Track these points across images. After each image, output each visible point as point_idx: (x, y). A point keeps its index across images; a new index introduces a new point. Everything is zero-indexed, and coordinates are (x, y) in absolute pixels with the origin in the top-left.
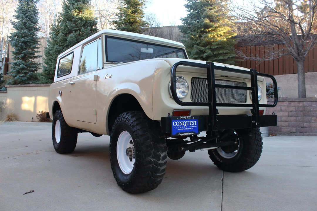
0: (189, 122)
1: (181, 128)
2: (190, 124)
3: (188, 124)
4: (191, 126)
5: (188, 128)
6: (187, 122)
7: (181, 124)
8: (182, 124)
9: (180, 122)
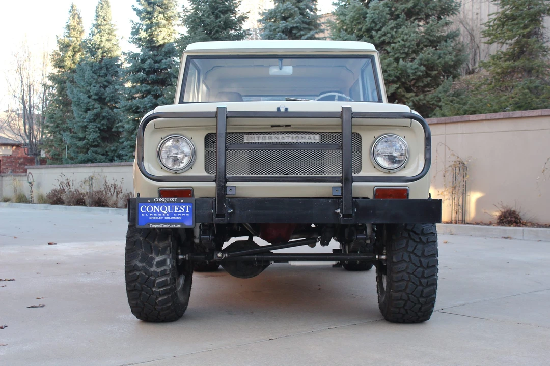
0: (174, 207)
1: (155, 216)
2: (174, 210)
3: (171, 210)
4: (177, 213)
5: (170, 216)
6: (169, 207)
7: (156, 210)
8: (158, 211)
9: (155, 207)
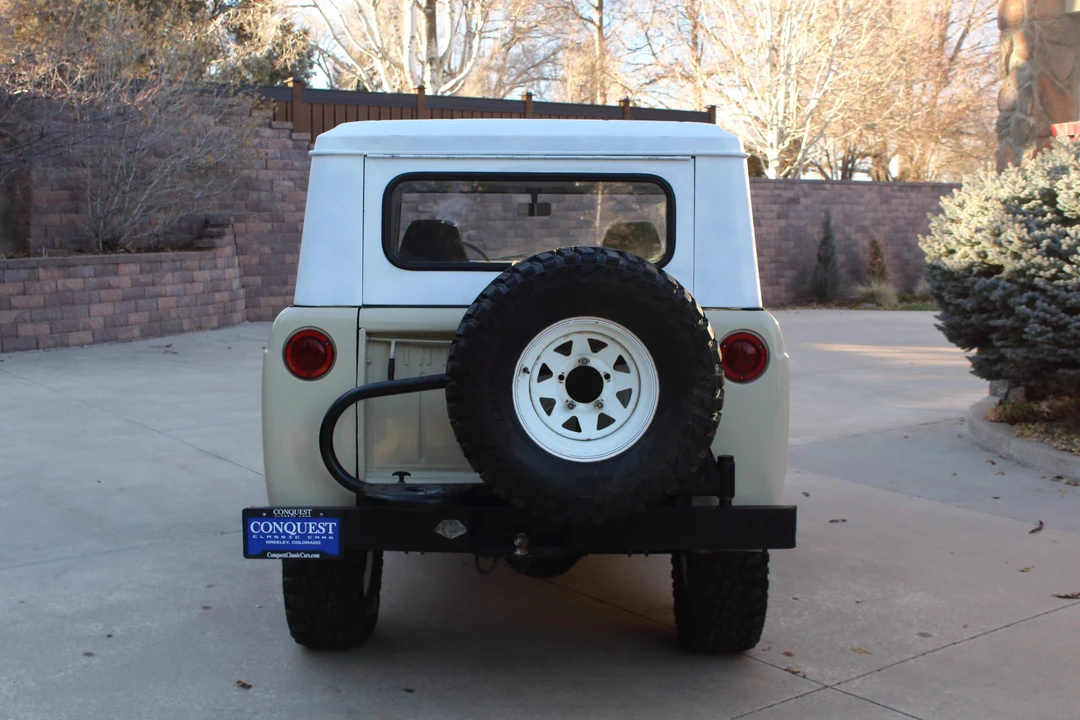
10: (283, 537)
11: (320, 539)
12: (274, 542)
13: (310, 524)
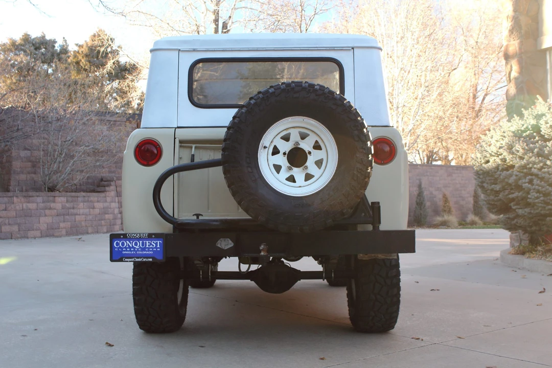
10: (132, 249)
11: (153, 251)
12: (127, 252)
13: (147, 242)
